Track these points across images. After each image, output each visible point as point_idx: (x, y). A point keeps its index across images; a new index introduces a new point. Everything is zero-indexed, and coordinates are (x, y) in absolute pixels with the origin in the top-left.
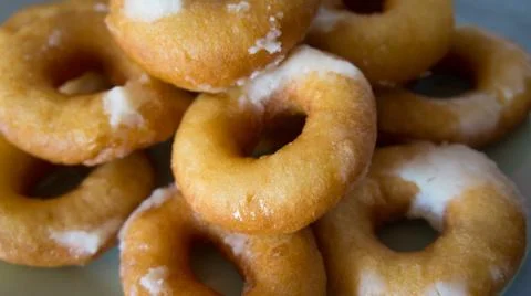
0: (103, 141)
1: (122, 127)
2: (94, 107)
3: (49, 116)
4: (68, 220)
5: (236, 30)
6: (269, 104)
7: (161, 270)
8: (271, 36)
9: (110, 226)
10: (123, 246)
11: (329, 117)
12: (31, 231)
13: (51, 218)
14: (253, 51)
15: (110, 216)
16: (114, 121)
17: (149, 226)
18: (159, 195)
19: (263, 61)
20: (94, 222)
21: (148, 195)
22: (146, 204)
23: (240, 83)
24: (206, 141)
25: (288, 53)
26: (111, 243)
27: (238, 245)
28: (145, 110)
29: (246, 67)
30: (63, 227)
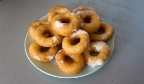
0: (53, 44)
1: (55, 42)
2: (51, 39)
3: (45, 41)
4: (48, 55)
5: (71, 28)
6: (75, 37)
7: (62, 60)
8: (75, 29)
9: (54, 55)
10: (56, 58)
11: (83, 39)
12: (44, 57)
13: (46, 55)
14: (73, 31)
15: (54, 54)
16: (54, 41)
17: (60, 55)
18: (60, 51)
19: (74, 32)
20: (52, 55)
21: (58, 51)
22: (59, 52)
23: (71, 35)
24: (67, 43)
25: (77, 30)
26: (54, 58)
27: (72, 57)
28: (58, 39)
29: (72, 33)
30: (48, 56)
